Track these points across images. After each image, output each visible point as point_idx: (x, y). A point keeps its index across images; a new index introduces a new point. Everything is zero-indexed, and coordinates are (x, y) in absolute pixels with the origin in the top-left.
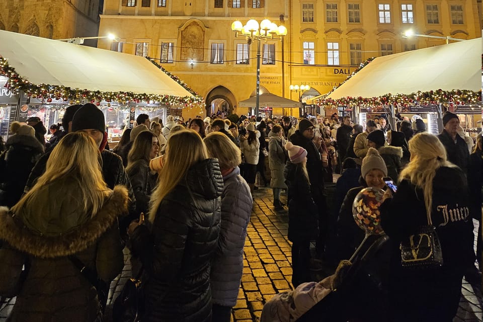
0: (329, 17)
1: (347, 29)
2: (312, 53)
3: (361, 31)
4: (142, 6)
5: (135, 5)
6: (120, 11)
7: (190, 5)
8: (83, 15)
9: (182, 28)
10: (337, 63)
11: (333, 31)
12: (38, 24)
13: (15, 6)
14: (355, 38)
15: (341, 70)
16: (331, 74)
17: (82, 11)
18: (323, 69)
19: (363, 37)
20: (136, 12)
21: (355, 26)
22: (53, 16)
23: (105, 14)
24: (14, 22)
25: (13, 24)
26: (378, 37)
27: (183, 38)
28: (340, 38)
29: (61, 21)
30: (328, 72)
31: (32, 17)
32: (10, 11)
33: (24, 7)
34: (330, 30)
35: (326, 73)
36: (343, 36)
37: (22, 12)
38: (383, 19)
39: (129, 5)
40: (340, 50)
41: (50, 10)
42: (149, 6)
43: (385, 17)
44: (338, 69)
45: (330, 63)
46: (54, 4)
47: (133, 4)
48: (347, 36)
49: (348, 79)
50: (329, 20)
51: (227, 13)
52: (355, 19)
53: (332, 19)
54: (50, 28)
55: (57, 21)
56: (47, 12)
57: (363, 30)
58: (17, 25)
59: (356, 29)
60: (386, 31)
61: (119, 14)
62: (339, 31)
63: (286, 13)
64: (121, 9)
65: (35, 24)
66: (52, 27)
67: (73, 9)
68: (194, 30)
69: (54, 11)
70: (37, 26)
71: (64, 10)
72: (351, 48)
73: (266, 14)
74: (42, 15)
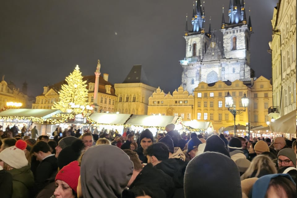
6: (152, 105)
7: (169, 103)
9: (167, 109)
13: (129, 104)
23: (149, 106)
26: (218, 111)
27: (167, 112)
34: (205, 109)
37: (131, 106)
39: (155, 103)
40: (207, 115)
41: (137, 105)
48: (209, 111)
51: (178, 105)
53: (206, 106)
59: (212, 109)
60: (220, 109)
61: (152, 106)
65: (134, 109)
66: (137, 110)
67: (144, 104)
68: (170, 110)
71: (140, 105)
73: (188, 105)
74: (135, 106)
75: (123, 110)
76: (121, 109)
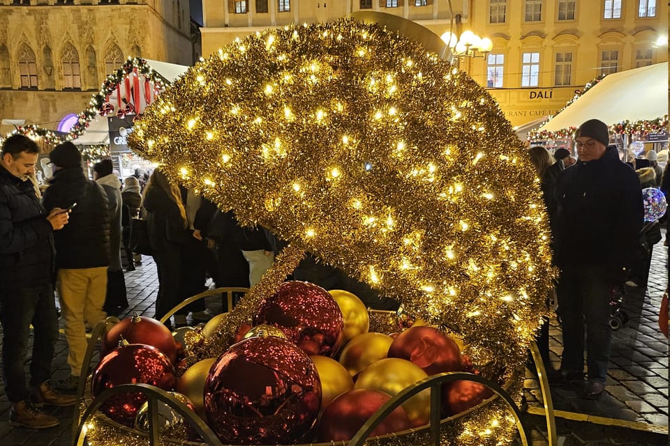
0: (529, 13)
1: (555, 31)
2: (500, 70)
3: (574, 33)
4: (257, 12)
5: (247, 10)
6: (227, 22)
7: (325, 6)
8: (174, 29)
10: (535, 83)
11: (532, 36)
12: (120, 45)
13: (84, 19)
14: (565, 45)
15: (540, 92)
16: (526, 99)
17: (171, 23)
18: (514, 93)
19: (576, 41)
20: (250, 22)
21: (567, 25)
22: (136, 32)
23: (207, 27)
24: (87, 43)
25: (87, 46)
26: (599, 40)
28: (543, 46)
29: (149, 40)
30: (521, 97)
31: (110, 35)
32: (78, 28)
33: (97, 21)
34: (529, 34)
35: (519, 98)
36: (547, 41)
37: (94, 28)
38: (610, 11)
39: (238, 11)
40: (540, 63)
41: (131, 23)
42: (267, 12)
43: (613, 9)
44: (535, 93)
45: (525, 84)
46: (136, 15)
47: (243, 9)
48: (553, 42)
49: (569, 105)
50: (528, 19)
52: (567, 14)
53: (534, 16)
54: (135, 50)
55: (143, 39)
56: (128, 27)
57: (577, 31)
58: (93, 48)
59: (567, 30)
60: (613, 30)
61: (227, 26)
62: (542, 35)
63: (466, 12)
64: (228, 18)
65: (116, 46)
66: (138, 48)
67: (160, 20)
69: (137, 25)
70: (119, 49)
71: (150, 24)
72: (558, 60)
73: (435, 14)
74: (122, 31)
75: (48, 50)
76: (34, 46)
